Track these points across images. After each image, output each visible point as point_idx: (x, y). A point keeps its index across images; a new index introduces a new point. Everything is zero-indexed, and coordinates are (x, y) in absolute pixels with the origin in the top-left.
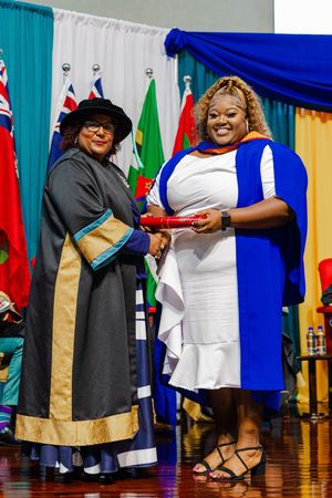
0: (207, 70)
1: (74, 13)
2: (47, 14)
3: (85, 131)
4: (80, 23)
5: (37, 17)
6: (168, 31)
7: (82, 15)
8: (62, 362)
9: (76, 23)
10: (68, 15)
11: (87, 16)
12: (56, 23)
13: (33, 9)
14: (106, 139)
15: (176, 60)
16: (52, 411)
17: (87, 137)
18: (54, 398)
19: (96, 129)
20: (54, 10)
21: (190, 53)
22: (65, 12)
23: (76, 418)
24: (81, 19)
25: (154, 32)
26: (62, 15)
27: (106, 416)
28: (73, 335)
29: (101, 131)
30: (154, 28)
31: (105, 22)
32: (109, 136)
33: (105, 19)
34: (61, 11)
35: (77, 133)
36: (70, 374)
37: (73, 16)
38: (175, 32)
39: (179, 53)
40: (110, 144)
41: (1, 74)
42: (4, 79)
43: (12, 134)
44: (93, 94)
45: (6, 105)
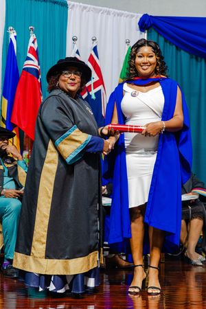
0: (166, 40)
1: (81, 4)
2: (64, 5)
3: (62, 77)
5: (57, 6)
6: (141, 15)
7: (86, 5)
9: (83, 11)
10: (77, 5)
11: (89, 6)
12: (69, 11)
13: (55, 2)
14: (76, 81)
15: (146, 34)
16: (33, 251)
17: (64, 81)
18: (35, 243)
19: (70, 75)
20: (68, 2)
21: (155, 29)
22: (76, 3)
23: (47, 257)
24: (85, 8)
25: (132, 16)
26: (73, 5)
27: (68, 259)
28: (50, 205)
29: (73, 76)
30: (132, 13)
31: (101, 10)
32: (78, 79)
33: (100, 8)
34: (72, 3)
35: (58, 80)
36: (46, 229)
37: (80, 6)
38: (145, 16)
39: (148, 29)
41: (33, 42)
42: (35, 46)
43: (39, 80)
44: (91, 55)
45: (36, 63)
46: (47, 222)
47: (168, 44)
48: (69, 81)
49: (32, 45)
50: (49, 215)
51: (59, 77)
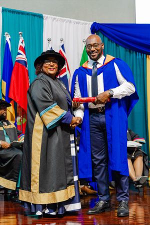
1: (52, 16)
2: (40, 17)
3: (45, 65)
4: (55, 21)
5: (36, 18)
6: (92, 23)
7: (55, 17)
8: (35, 167)
9: (53, 20)
10: (49, 17)
11: (57, 17)
12: (44, 21)
13: (34, 15)
14: (54, 67)
16: (32, 188)
17: (46, 67)
19: (49, 63)
20: (44, 15)
21: (102, 33)
22: (49, 16)
23: (41, 192)
24: (55, 19)
25: (86, 24)
26: (47, 17)
27: (55, 191)
28: (40, 156)
29: (52, 64)
30: (86, 22)
31: (65, 20)
32: (56, 65)
33: (65, 18)
34: (46, 16)
35: (42, 67)
36: (39, 173)
37: (52, 18)
38: (95, 23)
39: (96, 32)
41: (22, 43)
42: (23, 45)
43: (27, 68)
44: (60, 51)
45: (24, 56)
46: (38, 167)
47: (110, 42)
49: (21, 44)
50: (39, 163)
51: (42, 65)
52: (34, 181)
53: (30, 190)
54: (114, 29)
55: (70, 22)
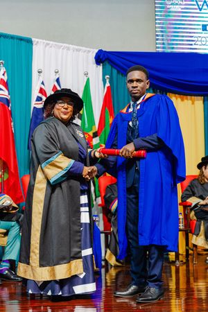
0: (118, 72)
1: (44, 41)
2: (29, 41)
3: (57, 106)
4: (48, 47)
5: (23, 43)
6: (96, 51)
7: (48, 42)
8: (35, 235)
9: (46, 46)
10: (41, 42)
11: (51, 42)
12: (34, 47)
13: (21, 39)
14: (69, 110)
15: (101, 67)
16: (31, 261)
17: (58, 109)
19: (63, 105)
20: (33, 39)
21: (109, 63)
22: (40, 40)
23: (41, 265)
24: (48, 44)
25: (89, 51)
26: (38, 42)
29: (66, 105)
30: (88, 49)
32: (70, 108)
33: (61, 44)
34: (37, 40)
35: (53, 108)
36: (38, 241)
37: (44, 43)
38: (100, 51)
39: (103, 62)
40: (72, 113)
41: (3, 75)
42: (5, 78)
43: (10, 108)
44: (55, 86)
45: (6, 92)
47: (121, 76)
48: (62, 109)
49: (3, 77)
51: (54, 106)
52: (34, 252)
53: (28, 263)
54: (125, 59)
55: (68, 49)
